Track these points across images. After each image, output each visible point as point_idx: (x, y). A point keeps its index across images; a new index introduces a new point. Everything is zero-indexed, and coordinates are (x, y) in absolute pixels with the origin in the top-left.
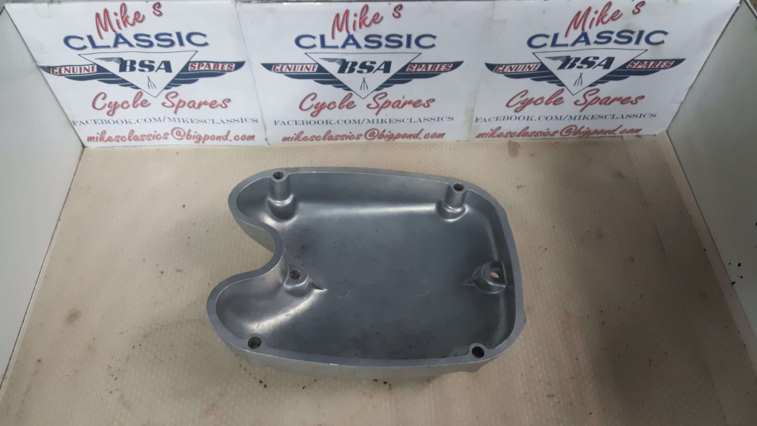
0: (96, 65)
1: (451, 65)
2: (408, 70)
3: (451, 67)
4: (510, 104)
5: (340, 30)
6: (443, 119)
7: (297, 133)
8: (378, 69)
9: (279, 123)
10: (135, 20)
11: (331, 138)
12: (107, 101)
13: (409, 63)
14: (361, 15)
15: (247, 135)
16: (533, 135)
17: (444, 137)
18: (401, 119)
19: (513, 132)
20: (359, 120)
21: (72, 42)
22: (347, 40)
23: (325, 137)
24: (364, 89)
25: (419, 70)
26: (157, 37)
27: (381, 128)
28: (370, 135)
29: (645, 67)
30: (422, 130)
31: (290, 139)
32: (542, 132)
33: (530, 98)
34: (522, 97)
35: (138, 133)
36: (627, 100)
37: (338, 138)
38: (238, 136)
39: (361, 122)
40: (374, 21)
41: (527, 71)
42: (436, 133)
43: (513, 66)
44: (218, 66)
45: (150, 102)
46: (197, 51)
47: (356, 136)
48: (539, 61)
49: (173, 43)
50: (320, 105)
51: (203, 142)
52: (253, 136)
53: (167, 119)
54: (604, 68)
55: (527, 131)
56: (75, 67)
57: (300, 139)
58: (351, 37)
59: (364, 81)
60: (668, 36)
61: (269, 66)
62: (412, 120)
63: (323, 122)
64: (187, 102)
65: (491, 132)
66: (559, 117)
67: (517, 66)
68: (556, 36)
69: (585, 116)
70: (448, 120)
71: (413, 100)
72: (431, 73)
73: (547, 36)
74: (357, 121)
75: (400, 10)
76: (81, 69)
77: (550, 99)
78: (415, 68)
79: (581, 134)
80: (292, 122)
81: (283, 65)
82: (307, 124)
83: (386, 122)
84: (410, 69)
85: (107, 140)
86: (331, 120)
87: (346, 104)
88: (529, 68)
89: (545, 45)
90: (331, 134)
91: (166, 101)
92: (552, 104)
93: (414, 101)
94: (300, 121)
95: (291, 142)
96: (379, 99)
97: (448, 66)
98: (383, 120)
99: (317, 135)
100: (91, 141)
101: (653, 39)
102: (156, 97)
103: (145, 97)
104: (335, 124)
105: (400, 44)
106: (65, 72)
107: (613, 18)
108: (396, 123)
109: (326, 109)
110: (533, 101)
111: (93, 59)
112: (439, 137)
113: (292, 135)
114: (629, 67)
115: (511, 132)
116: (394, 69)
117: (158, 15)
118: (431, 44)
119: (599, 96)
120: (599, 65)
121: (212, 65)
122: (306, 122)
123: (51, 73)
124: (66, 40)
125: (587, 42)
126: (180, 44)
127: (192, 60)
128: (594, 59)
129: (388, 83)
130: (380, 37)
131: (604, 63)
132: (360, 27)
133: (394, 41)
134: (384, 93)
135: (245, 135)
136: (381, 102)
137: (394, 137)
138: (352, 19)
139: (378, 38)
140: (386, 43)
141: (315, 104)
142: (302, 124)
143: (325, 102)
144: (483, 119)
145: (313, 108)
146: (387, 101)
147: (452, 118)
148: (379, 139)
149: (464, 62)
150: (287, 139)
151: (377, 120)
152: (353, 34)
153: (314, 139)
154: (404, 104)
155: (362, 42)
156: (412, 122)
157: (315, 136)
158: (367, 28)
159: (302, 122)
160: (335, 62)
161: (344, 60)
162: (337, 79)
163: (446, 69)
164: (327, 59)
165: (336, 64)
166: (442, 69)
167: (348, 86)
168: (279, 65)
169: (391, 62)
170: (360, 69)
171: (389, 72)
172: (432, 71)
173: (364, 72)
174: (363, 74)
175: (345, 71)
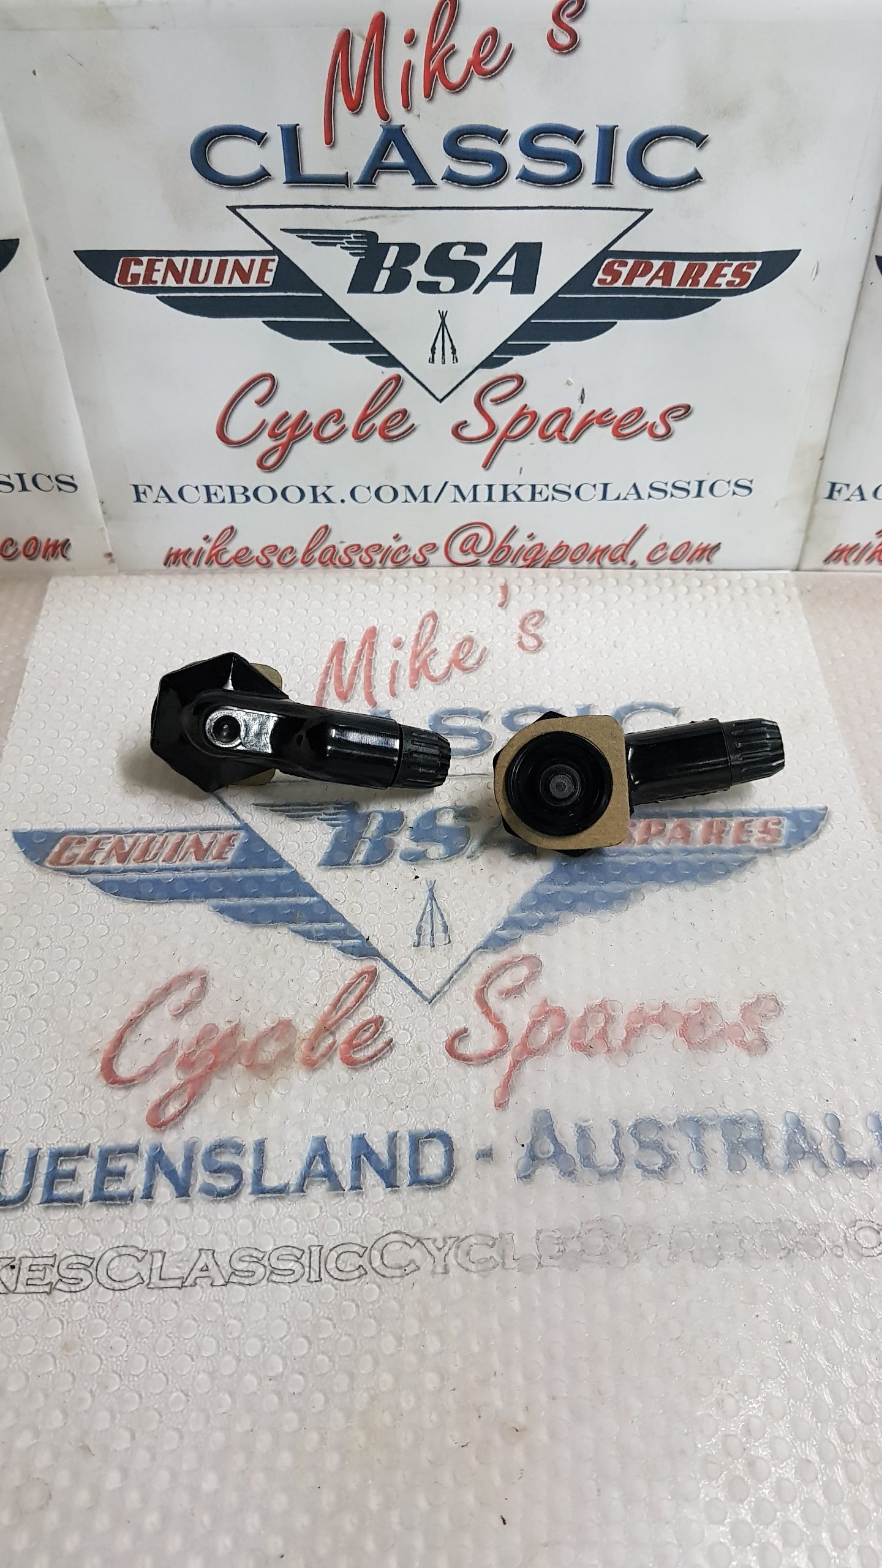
1: (753, 266)
2: (600, 281)
3: (753, 273)
5: (356, 107)
6: (715, 491)
7: (214, 536)
8: (494, 276)
9: (152, 495)
11: (332, 559)
13: (605, 253)
14: (431, 40)
15: (44, 539)
17: (718, 557)
18: (570, 486)
20: (426, 487)
22: (382, 150)
23: (308, 551)
24: (444, 363)
25: (639, 282)
27: (500, 517)
28: (465, 548)
30: (643, 529)
31: (192, 559)
37: (356, 558)
38: (11, 541)
39: (432, 497)
40: (477, 63)
42: (689, 543)
47: (415, 551)
50: (289, 424)
52: (66, 544)
57: (226, 558)
58: (394, 137)
61: (103, 263)
62: (609, 486)
63: (303, 495)
65: (876, 542)
70: (734, 493)
71: (615, 409)
72: (684, 297)
74: (418, 491)
75: (574, 16)
78: (625, 271)
80: (195, 489)
81: (154, 257)
82: (248, 499)
83: (519, 499)
84: (609, 279)
86: (329, 487)
87: (379, 422)
90: (330, 542)
93: (619, 413)
94: (220, 487)
95: (194, 570)
97: (745, 269)
98: (510, 490)
99: (282, 546)
104: (343, 501)
105: (575, 171)
108: (555, 501)
109: (311, 438)
112: (699, 559)
113: (196, 544)
116: (550, 278)
122: (242, 490)
130: (501, 136)
132: (429, 93)
133: (551, 157)
134: (511, 378)
135: (35, 539)
136: (503, 415)
137: (547, 557)
138: (397, 55)
139: (494, 144)
140: (524, 166)
141: (271, 420)
142: (230, 500)
143: (305, 412)
144: (854, 487)
145: (265, 435)
146: (525, 411)
147: (748, 484)
148: (493, 563)
149: (801, 253)
150: (181, 557)
151: (487, 488)
152: (404, 126)
153: (274, 559)
154: (584, 426)
155: (436, 162)
156: (608, 497)
157: (276, 547)
158: (455, 98)
159: (229, 489)
160: (339, 246)
161: (372, 236)
162: (347, 316)
163: (736, 283)
164: (309, 235)
165: (344, 251)
166: (722, 282)
167: (388, 349)
168: (141, 258)
169: (541, 244)
170: (427, 275)
171: (531, 290)
172: (688, 287)
173: (441, 288)
174: (441, 296)
175: (374, 285)
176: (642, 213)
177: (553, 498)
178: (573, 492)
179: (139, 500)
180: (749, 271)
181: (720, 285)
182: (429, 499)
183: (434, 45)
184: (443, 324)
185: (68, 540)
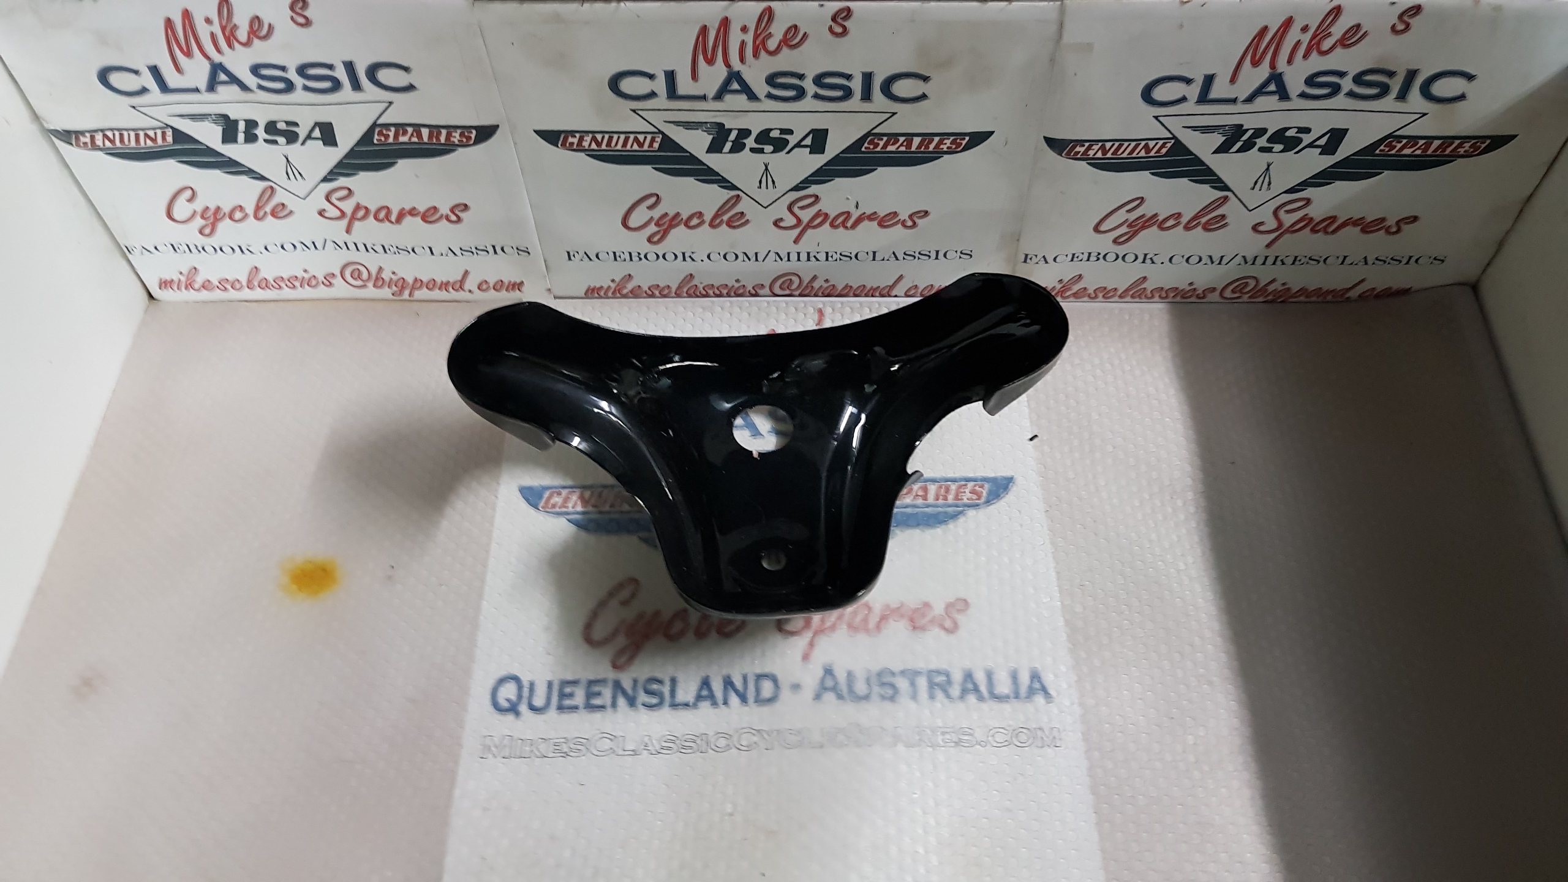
0: (170, 130)
1: (965, 139)
2: (866, 148)
3: (964, 143)
4: (1103, 228)
5: (710, 61)
6: (948, 257)
7: (617, 280)
8: (798, 145)
9: (578, 257)
10: (252, 36)
11: (695, 292)
12: (198, 206)
13: (869, 134)
14: (756, 30)
15: (506, 281)
16: (1157, 295)
18: (851, 253)
19: (1109, 288)
20: (756, 254)
21: (115, 79)
22: (727, 82)
23: (679, 288)
24: (767, 188)
25: (890, 148)
26: (302, 70)
27: (806, 270)
28: (782, 287)
29: (1418, 152)
30: (901, 277)
31: (603, 292)
32: (1177, 288)
33: (1149, 215)
34: (1128, 211)
35: (268, 273)
36: (1377, 225)
37: (711, 292)
38: (485, 282)
40: (786, 42)
41: (1139, 155)
42: (932, 285)
43: (1108, 145)
44: (439, 133)
45: (292, 209)
46: (391, 103)
47: (750, 288)
48: (1171, 136)
49: (337, 85)
50: (668, 218)
51: (410, 295)
52: (521, 284)
53: (329, 244)
54: (1320, 154)
55: (1143, 286)
56: (125, 134)
57: (625, 291)
58: (734, 76)
60: (1474, 82)
61: (551, 137)
63: (676, 257)
64: (373, 208)
65: (1059, 286)
66: (1216, 259)
67: (1117, 144)
68: (1209, 80)
69: (1277, 257)
70: (960, 258)
71: (878, 212)
72: (920, 155)
73: (1188, 81)
74: (751, 255)
75: (844, 18)
76: (137, 136)
77: (1196, 217)
78: (881, 143)
79: (1268, 295)
80: (606, 255)
81: (583, 134)
83: (818, 260)
85: (202, 288)
86: (693, 253)
87: (725, 218)
88: (1147, 148)
89: (1183, 99)
90: (695, 282)
91: (326, 205)
92: (1200, 228)
93: (881, 214)
94: (623, 253)
96: (802, 208)
97: (958, 141)
98: (812, 254)
99: (662, 285)
100: (168, 290)
101: (1441, 88)
102: (304, 199)
103: (280, 197)
104: (702, 261)
105: (848, 93)
106: (104, 145)
107: (1345, 42)
108: (842, 262)
109: (682, 226)
110: (1158, 220)
111: (164, 114)
113: (606, 284)
114: (1380, 151)
115: (1105, 288)
116: (834, 147)
117: (301, 25)
118: (919, 93)
119: (1311, 215)
120: (1311, 145)
121: (425, 132)
122: (637, 254)
123: (74, 143)
124: (103, 76)
125: (1284, 95)
126: (352, 86)
127: (381, 121)
128: (1296, 133)
129: (822, 175)
130: (801, 77)
131: (1323, 141)
132: (756, 55)
133: (833, 87)
134: (811, 196)
135: (502, 281)
136: (806, 215)
137: (837, 291)
138: (736, 37)
139: (797, 80)
140: (816, 92)
141: (656, 218)
142: (629, 259)
143: (678, 213)
145: (652, 225)
146: (820, 213)
147: (968, 253)
148: (800, 295)
149: (995, 133)
150: (595, 290)
151: (796, 254)
152: (739, 71)
153: (657, 293)
154: (859, 220)
155: (761, 88)
156: (876, 259)
157: (658, 286)
158: (772, 57)
159: (628, 254)
160: (700, 130)
161: (721, 125)
162: (704, 164)
163: (953, 148)
164: (682, 124)
165: (703, 133)
166: (945, 148)
167: (731, 181)
168: (575, 134)
169: (827, 130)
170: (756, 145)
171: (823, 152)
172: (922, 150)
173: (765, 151)
174: (765, 155)
175: (722, 149)
176: (890, 115)
177: (840, 259)
178: (853, 256)
180: (961, 141)
181: (943, 149)
182: (759, 259)
183: (759, 32)
184: (767, 169)
185: (522, 282)
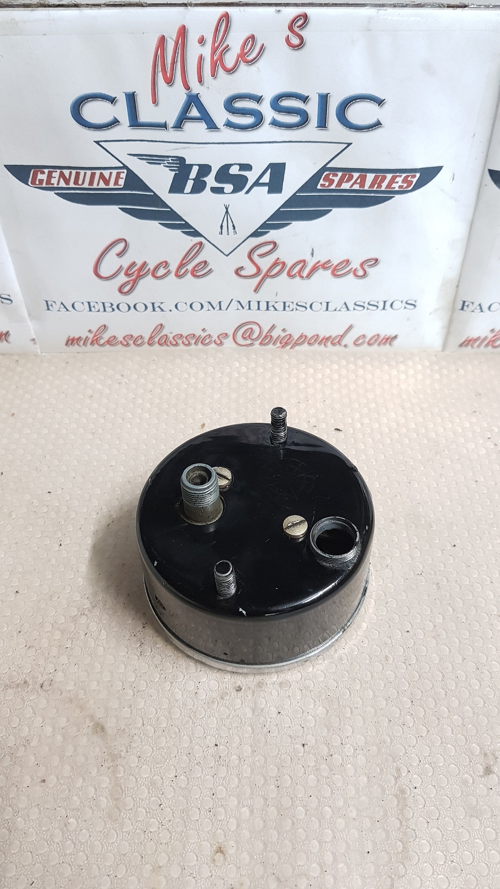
1: (415, 176)
2: (321, 184)
3: (416, 179)
5: (170, 81)
6: (394, 306)
7: (94, 329)
8: (257, 183)
9: (56, 307)
11: (165, 342)
13: (324, 169)
14: (214, 41)
17: (395, 343)
18: (306, 303)
20: (220, 302)
22: (186, 108)
23: (151, 338)
24: (228, 233)
25: (346, 186)
27: (265, 319)
28: (244, 336)
30: (351, 327)
31: (82, 343)
37: (180, 342)
39: (224, 307)
40: (242, 57)
42: (378, 335)
47: (215, 337)
50: (136, 267)
52: (7, 334)
57: (102, 342)
58: (193, 100)
59: (227, 212)
61: (21, 172)
62: (330, 304)
63: (146, 307)
65: (490, 336)
70: (405, 308)
71: (331, 261)
72: (373, 195)
74: (215, 304)
75: (301, 27)
78: (336, 179)
80: (82, 304)
81: (52, 170)
83: (276, 309)
84: (327, 184)
86: (162, 303)
87: (190, 267)
90: (164, 332)
93: (335, 262)
94: (97, 303)
95: (83, 348)
96: (261, 256)
97: (410, 178)
98: (270, 304)
99: (135, 335)
104: (170, 311)
105: (305, 119)
108: (297, 311)
109: (150, 275)
112: (385, 343)
113: (84, 334)
116: (293, 183)
118: (371, 120)
122: (110, 305)
129: (280, 219)
130: (258, 99)
132: (214, 74)
133: (290, 111)
134: (270, 243)
136: (265, 263)
137: (294, 342)
138: (194, 51)
139: (255, 104)
140: (273, 117)
141: (126, 266)
142: (103, 310)
143: (145, 263)
144: (476, 304)
145: (122, 274)
146: (278, 261)
147: (413, 302)
148: (262, 345)
149: (443, 168)
150: (75, 341)
151: (257, 303)
152: (199, 94)
153: (131, 342)
154: (314, 269)
155: (220, 116)
156: (329, 309)
157: (132, 336)
158: (229, 76)
159: (102, 304)
160: (162, 165)
161: (182, 160)
162: (167, 206)
163: (404, 187)
164: (144, 157)
165: (165, 168)
166: (396, 187)
168: (44, 170)
169: (285, 164)
170: (216, 183)
171: (280, 191)
172: (375, 189)
173: (225, 191)
174: (225, 195)
175: (184, 189)
176: (346, 145)
177: (297, 309)
178: (308, 306)
179: (48, 309)
180: (412, 179)
181: (395, 188)
182: (222, 308)
183: (216, 45)
185: (8, 332)
